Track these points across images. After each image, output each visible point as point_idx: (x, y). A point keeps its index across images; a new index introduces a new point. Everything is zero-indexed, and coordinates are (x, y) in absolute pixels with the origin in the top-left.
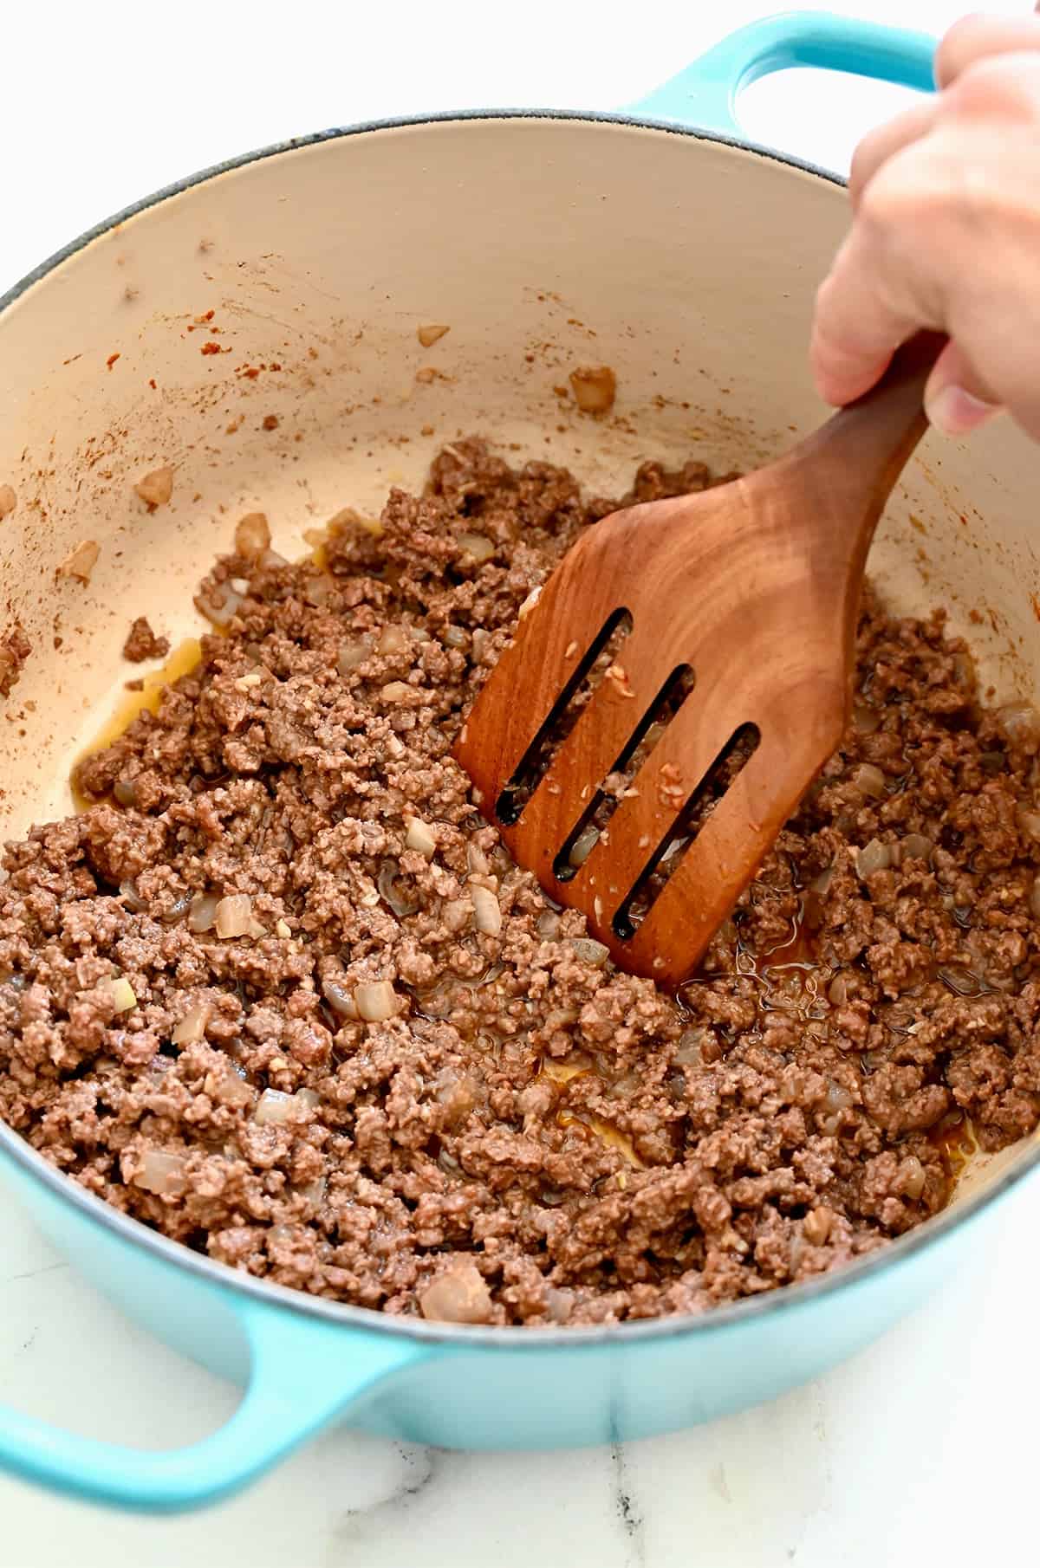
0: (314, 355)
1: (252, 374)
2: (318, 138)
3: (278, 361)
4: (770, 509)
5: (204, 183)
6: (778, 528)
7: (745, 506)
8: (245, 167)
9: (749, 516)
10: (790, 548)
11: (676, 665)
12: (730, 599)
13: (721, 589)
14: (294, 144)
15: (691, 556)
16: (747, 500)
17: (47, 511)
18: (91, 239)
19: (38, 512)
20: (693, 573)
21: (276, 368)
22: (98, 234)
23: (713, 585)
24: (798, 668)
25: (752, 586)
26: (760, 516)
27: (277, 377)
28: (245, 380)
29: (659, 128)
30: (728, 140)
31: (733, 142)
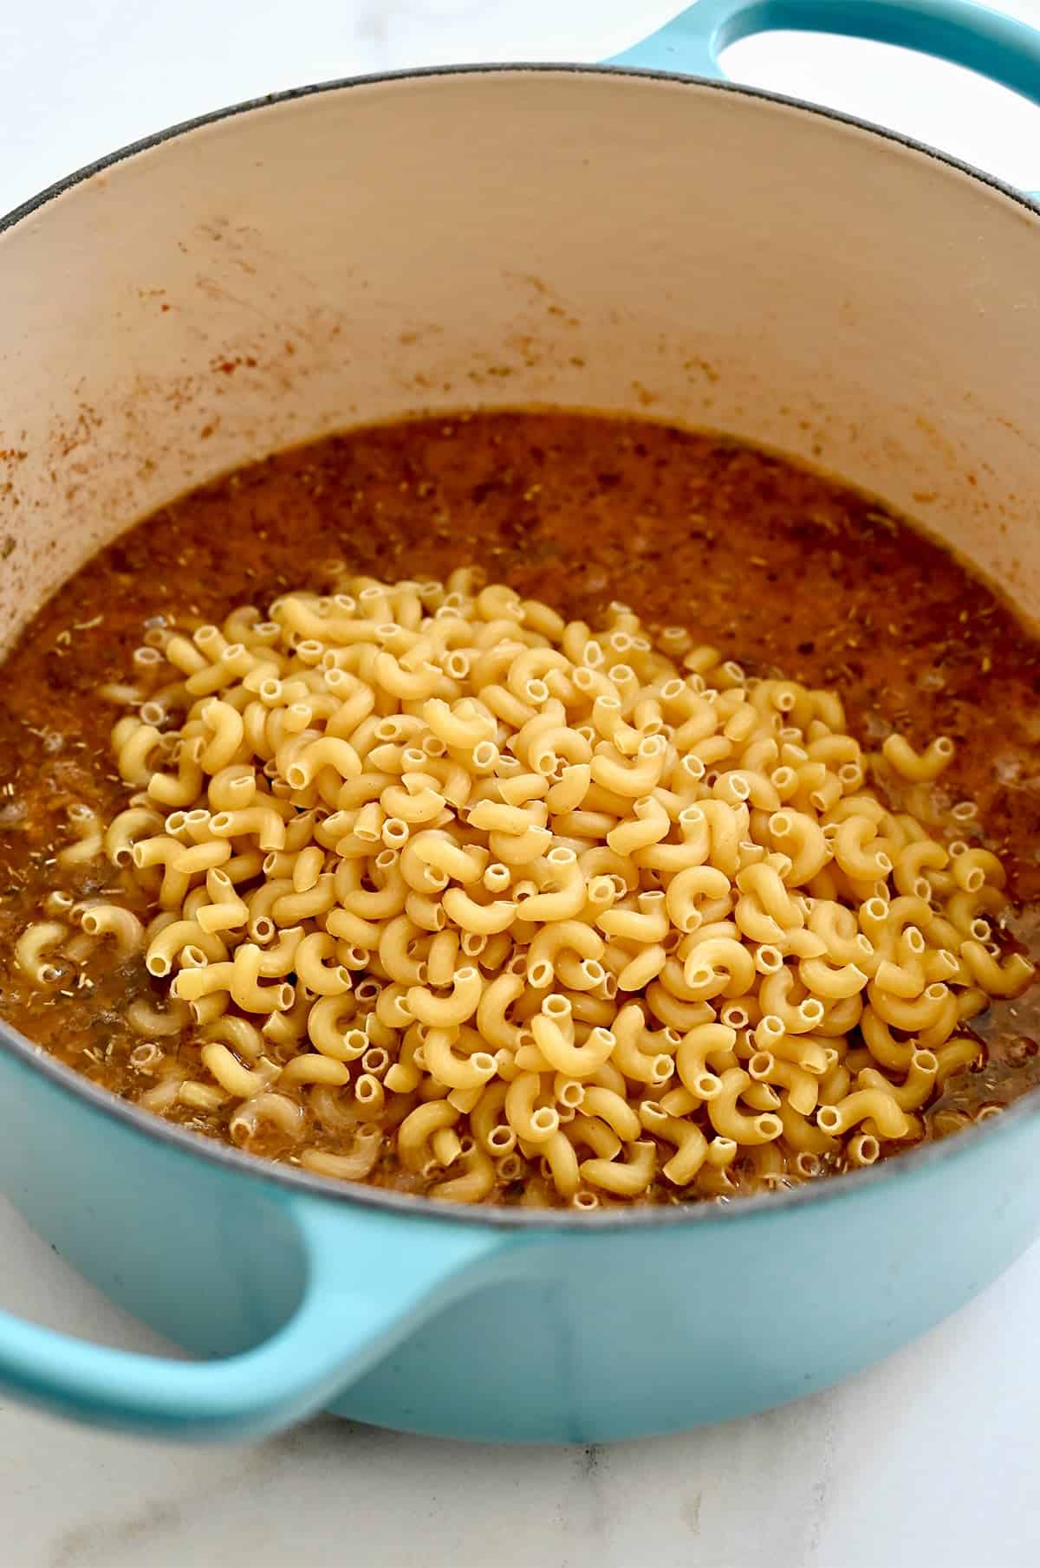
0: (290, 350)
1: (228, 368)
2: (293, 94)
3: (253, 354)
5: (180, 137)
8: (220, 122)
14: (270, 100)
17: (19, 497)
18: (63, 188)
19: (9, 498)
21: (252, 363)
22: (71, 184)
27: (253, 373)
28: (222, 374)
29: (642, 75)
30: (714, 83)
31: (719, 84)
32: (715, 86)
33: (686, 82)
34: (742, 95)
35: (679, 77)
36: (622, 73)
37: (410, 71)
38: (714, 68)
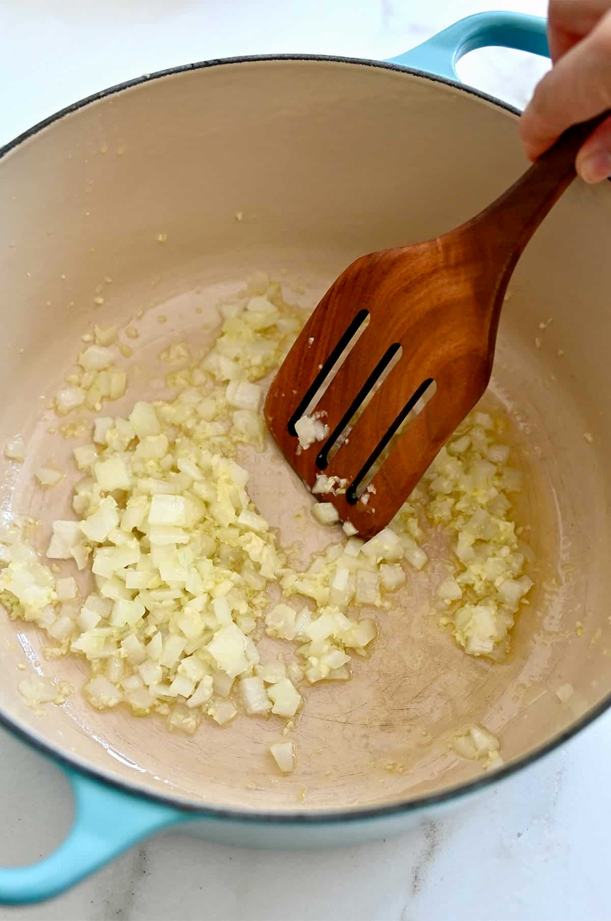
4: (453, 253)
6: (457, 265)
7: (439, 252)
9: (441, 257)
10: (463, 278)
11: (392, 344)
12: (426, 306)
13: (421, 300)
15: (406, 280)
16: (440, 248)
20: (406, 290)
23: (417, 297)
24: (462, 348)
25: (439, 299)
26: (447, 258)
29: (409, 72)
30: (449, 82)
31: (452, 83)
32: (450, 85)
33: (433, 80)
34: (465, 92)
35: (430, 76)
36: (398, 70)
37: (276, 56)
38: (452, 72)
